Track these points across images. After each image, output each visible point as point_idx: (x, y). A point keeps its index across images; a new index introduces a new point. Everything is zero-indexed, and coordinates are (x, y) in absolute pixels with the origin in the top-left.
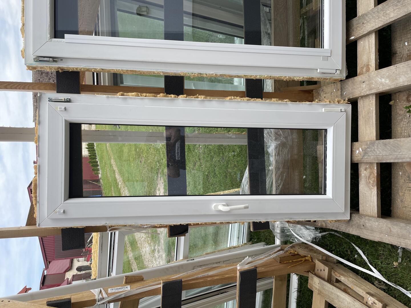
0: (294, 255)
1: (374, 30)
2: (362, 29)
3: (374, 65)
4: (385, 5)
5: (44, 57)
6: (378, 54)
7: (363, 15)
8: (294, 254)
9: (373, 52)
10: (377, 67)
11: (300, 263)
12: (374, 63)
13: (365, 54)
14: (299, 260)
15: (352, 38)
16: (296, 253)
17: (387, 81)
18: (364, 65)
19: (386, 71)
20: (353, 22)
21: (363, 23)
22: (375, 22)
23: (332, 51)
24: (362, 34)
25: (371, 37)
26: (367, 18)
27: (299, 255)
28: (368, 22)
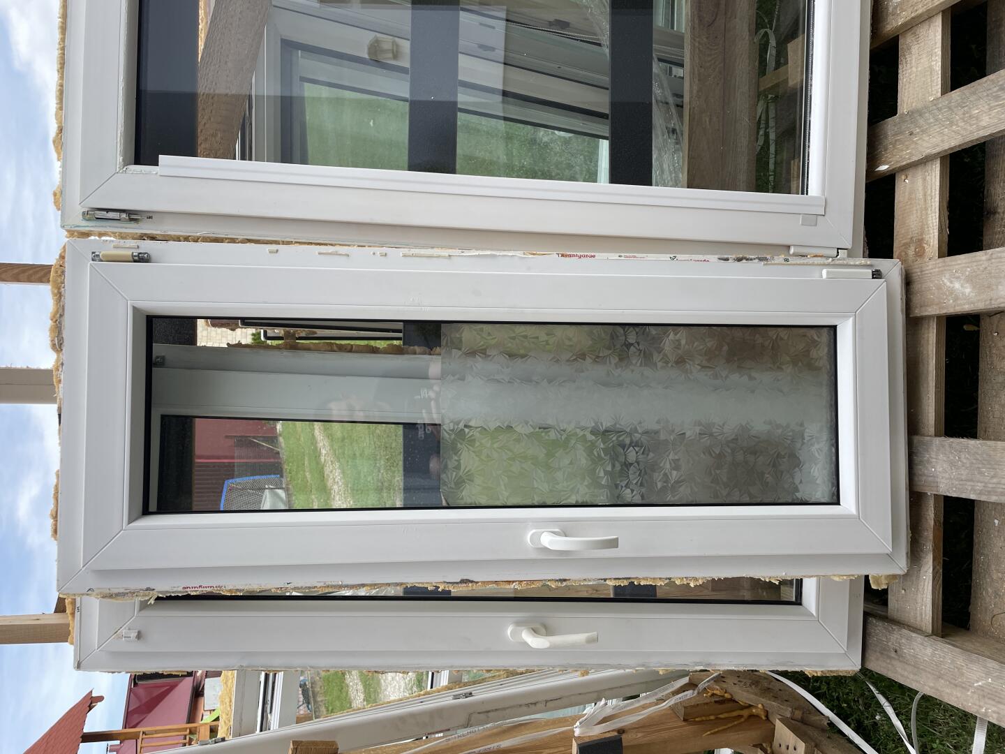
0: (723, 701)
1: (939, 153)
2: (908, 149)
3: (936, 242)
4: (968, 94)
5: (108, 210)
6: (947, 213)
7: (912, 112)
8: (721, 699)
9: (933, 208)
10: (944, 248)
11: (736, 723)
12: (936, 237)
13: (915, 212)
14: (735, 714)
15: (883, 168)
16: (726, 695)
17: (968, 291)
18: (912, 238)
19: (966, 263)
20: (885, 126)
21: (911, 134)
22: (942, 133)
23: (828, 201)
24: (909, 161)
25: (931, 170)
26: (921, 122)
27: (735, 701)
28: (923, 131)
